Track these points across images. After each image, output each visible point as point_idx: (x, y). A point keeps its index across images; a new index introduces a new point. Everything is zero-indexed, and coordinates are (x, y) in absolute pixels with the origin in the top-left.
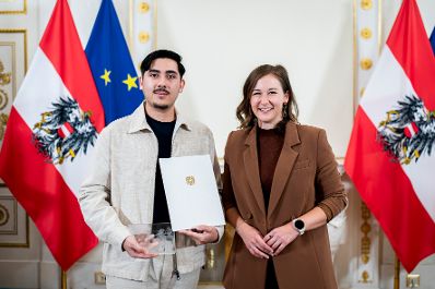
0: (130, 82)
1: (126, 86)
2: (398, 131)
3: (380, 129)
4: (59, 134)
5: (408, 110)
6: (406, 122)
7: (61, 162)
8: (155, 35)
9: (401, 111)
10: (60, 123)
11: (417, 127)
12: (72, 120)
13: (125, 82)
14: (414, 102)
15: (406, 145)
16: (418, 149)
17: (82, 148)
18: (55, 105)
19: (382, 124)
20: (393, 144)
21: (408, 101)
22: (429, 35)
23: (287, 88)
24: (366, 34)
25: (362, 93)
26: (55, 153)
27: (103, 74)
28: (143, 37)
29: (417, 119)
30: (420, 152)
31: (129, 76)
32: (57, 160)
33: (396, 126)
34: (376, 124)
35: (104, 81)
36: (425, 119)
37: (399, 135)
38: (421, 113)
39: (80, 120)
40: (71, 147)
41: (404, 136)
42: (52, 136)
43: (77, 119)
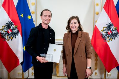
1: (28, 18)
2: (106, 33)
3: (101, 32)
5: (109, 27)
6: (108, 30)
7: (8, 41)
8: (36, 4)
9: (107, 27)
10: (8, 29)
11: (111, 32)
14: (111, 25)
15: (108, 37)
16: (112, 38)
18: (6, 23)
19: (102, 31)
20: (105, 36)
21: (109, 24)
23: (79, 22)
24: (97, 5)
25: (96, 22)
26: (6, 38)
27: (21, 14)
28: (33, 4)
29: (112, 29)
30: (112, 39)
31: (29, 15)
32: (7, 40)
33: (106, 31)
34: (100, 31)
35: (21, 16)
36: (114, 30)
37: (107, 34)
38: (113, 28)
40: (11, 36)
41: (108, 34)
42: (6, 33)
43: (13, 28)
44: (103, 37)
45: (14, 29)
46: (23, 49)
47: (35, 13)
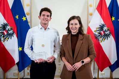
0: (24, 19)
1: (23, 20)
2: (99, 33)
3: (94, 33)
4: (3, 33)
6: (101, 31)
7: (4, 42)
8: (31, 5)
9: (100, 28)
10: (3, 30)
11: (104, 32)
12: (7, 29)
13: (23, 18)
14: (103, 25)
15: (101, 37)
16: (104, 38)
17: (10, 37)
19: (95, 31)
20: (98, 37)
21: (102, 25)
22: (108, 7)
24: (91, 6)
25: (89, 22)
26: (2, 39)
27: (16, 16)
28: (28, 5)
29: (104, 30)
30: (105, 39)
31: (24, 17)
32: (3, 41)
33: (99, 32)
34: (93, 31)
35: (16, 18)
36: (106, 30)
38: (105, 28)
39: (9, 29)
40: (7, 37)
41: (100, 35)
42: (1, 34)
43: (8, 29)
44: (96, 38)
45: (10, 31)
46: (19, 50)
47: (30, 14)
